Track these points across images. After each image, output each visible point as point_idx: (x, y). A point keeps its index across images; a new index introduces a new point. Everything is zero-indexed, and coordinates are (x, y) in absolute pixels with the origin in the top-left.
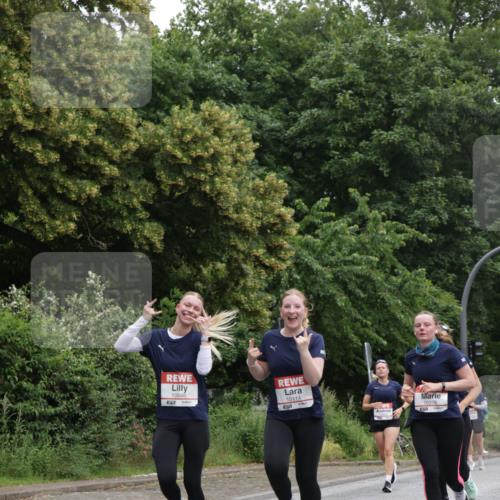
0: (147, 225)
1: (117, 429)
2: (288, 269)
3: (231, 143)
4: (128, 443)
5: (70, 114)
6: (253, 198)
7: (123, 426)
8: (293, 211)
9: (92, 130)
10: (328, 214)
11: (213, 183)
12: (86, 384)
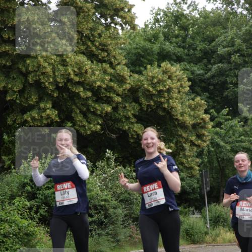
0: (136, 125)
1: (123, 228)
2: (208, 146)
3: (177, 82)
4: (128, 235)
5: (97, 72)
6: (189, 110)
7: (125, 227)
8: (209, 116)
9: (108, 79)
10: (228, 117)
11: (169, 103)
12: (107, 206)
